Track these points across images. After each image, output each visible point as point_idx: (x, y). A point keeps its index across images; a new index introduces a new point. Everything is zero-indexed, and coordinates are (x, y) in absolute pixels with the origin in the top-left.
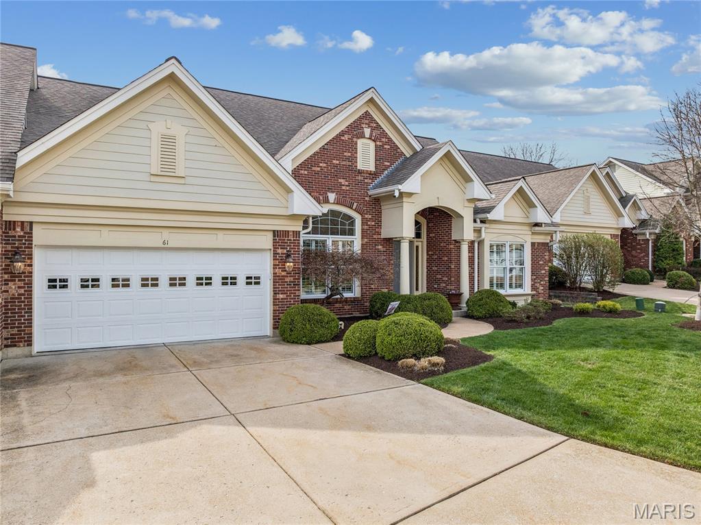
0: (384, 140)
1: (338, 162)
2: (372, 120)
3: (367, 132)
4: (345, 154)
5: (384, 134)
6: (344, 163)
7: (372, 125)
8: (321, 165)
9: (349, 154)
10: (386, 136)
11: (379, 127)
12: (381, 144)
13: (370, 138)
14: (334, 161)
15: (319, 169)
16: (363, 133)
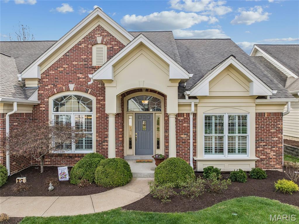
0: (113, 43)
1: (76, 63)
2: (104, 30)
3: (99, 39)
4: (82, 57)
5: (114, 39)
6: (81, 63)
7: (103, 34)
8: (64, 66)
9: (85, 57)
10: (115, 40)
11: (109, 34)
12: (111, 46)
13: (102, 43)
14: (74, 63)
15: (62, 69)
16: (96, 40)
